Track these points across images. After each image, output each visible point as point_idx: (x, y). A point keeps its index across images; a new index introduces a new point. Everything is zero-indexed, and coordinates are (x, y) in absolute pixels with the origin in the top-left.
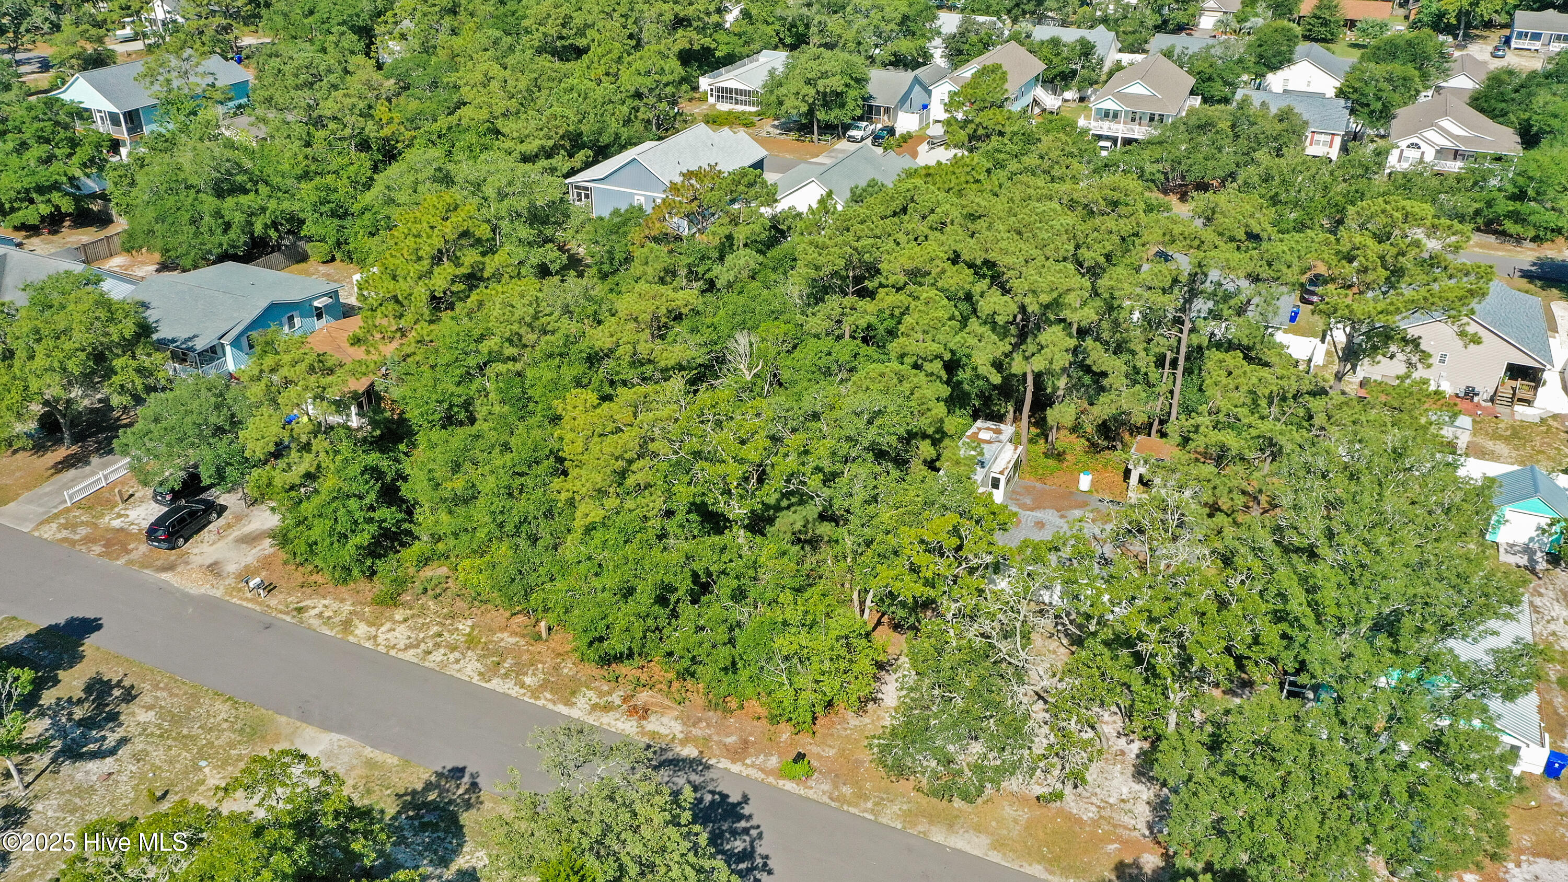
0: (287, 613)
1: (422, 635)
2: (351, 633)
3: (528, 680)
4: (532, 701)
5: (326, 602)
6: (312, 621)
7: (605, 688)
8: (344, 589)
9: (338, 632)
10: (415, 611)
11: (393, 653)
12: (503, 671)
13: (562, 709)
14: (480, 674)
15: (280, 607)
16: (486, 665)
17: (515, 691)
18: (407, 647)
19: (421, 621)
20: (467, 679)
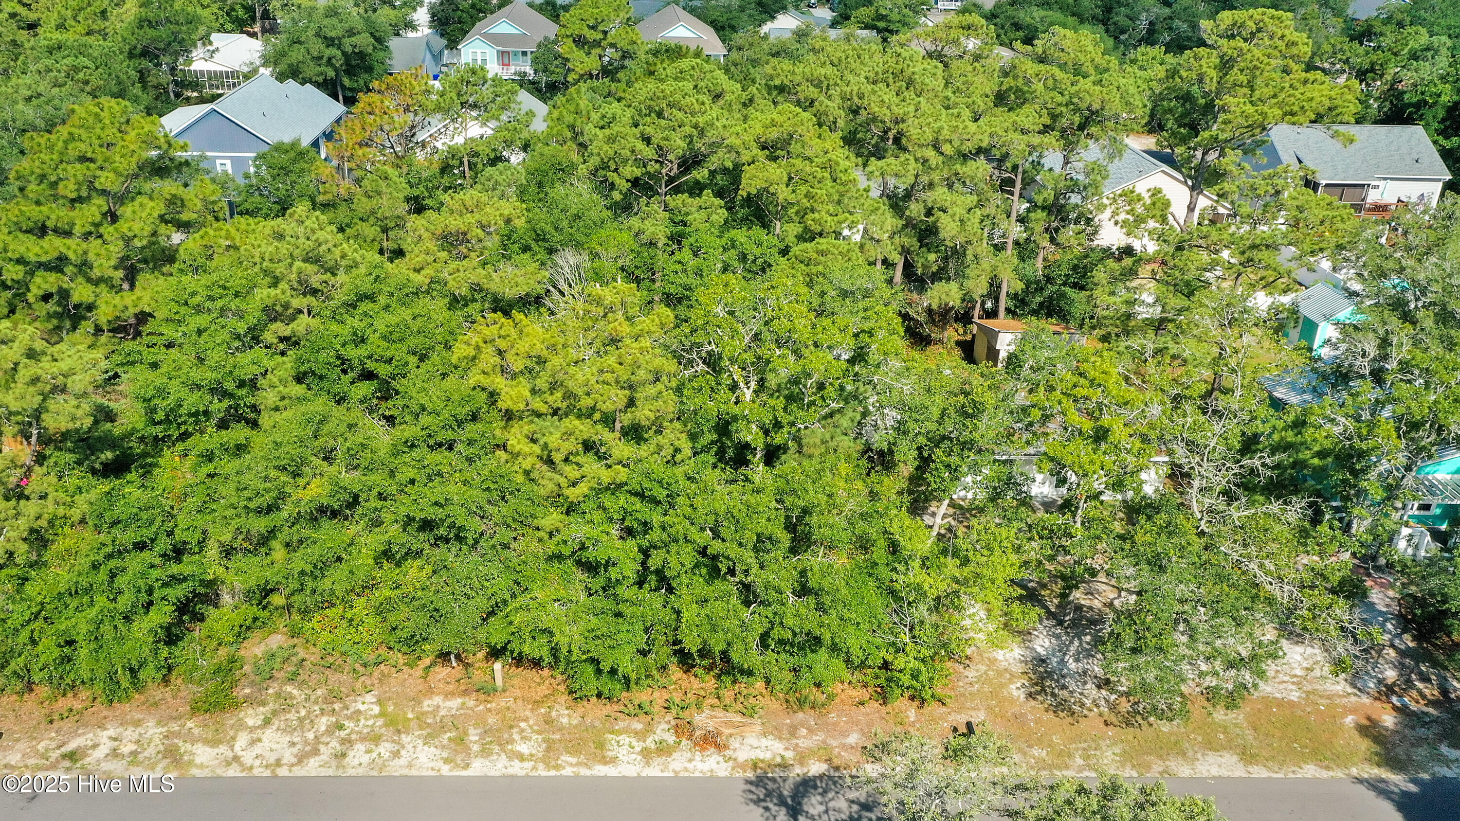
0: (53, 767)
1: (311, 736)
2: (191, 763)
3: (523, 748)
4: (553, 773)
5: (111, 732)
6: (106, 766)
7: (639, 726)
8: (127, 707)
9: (166, 770)
10: (271, 706)
11: (283, 772)
12: (476, 748)
13: (600, 770)
14: (446, 761)
15: (32, 762)
16: (443, 747)
17: (518, 769)
18: (301, 759)
19: (292, 716)
20: (433, 773)
